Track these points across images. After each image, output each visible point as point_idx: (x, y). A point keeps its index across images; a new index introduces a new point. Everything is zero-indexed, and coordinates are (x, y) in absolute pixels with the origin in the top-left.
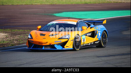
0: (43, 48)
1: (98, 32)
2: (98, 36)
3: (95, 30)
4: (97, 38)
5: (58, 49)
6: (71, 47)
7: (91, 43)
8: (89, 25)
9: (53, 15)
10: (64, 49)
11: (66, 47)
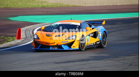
0: (51, 48)
1: (99, 32)
2: (99, 37)
3: (97, 31)
4: (99, 38)
5: (65, 49)
6: (77, 48)
7: (93, 43)
8: (90, 26)
9: (8, 18)
10: (71, 49)
11: (73, 48)
